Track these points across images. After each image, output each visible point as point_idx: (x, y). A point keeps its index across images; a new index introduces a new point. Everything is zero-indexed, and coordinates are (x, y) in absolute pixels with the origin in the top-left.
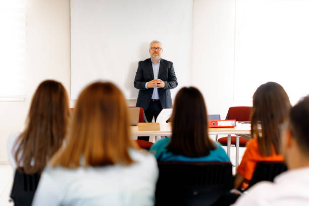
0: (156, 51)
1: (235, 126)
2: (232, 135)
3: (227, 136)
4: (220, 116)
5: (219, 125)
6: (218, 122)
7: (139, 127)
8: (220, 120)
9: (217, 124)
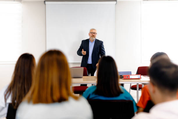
0: (94, 34)
1: (141, 78)
2: (139, 84)
3: (136, 84)
4: (131, 72)
5: (130, 78)
6: (130, 76)
7: (83, 78)
8: (131, 75)
9: (129, 77)
